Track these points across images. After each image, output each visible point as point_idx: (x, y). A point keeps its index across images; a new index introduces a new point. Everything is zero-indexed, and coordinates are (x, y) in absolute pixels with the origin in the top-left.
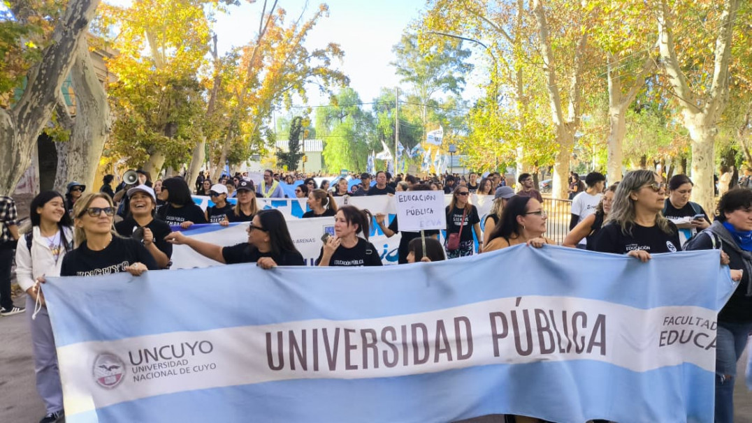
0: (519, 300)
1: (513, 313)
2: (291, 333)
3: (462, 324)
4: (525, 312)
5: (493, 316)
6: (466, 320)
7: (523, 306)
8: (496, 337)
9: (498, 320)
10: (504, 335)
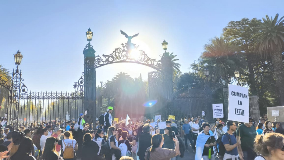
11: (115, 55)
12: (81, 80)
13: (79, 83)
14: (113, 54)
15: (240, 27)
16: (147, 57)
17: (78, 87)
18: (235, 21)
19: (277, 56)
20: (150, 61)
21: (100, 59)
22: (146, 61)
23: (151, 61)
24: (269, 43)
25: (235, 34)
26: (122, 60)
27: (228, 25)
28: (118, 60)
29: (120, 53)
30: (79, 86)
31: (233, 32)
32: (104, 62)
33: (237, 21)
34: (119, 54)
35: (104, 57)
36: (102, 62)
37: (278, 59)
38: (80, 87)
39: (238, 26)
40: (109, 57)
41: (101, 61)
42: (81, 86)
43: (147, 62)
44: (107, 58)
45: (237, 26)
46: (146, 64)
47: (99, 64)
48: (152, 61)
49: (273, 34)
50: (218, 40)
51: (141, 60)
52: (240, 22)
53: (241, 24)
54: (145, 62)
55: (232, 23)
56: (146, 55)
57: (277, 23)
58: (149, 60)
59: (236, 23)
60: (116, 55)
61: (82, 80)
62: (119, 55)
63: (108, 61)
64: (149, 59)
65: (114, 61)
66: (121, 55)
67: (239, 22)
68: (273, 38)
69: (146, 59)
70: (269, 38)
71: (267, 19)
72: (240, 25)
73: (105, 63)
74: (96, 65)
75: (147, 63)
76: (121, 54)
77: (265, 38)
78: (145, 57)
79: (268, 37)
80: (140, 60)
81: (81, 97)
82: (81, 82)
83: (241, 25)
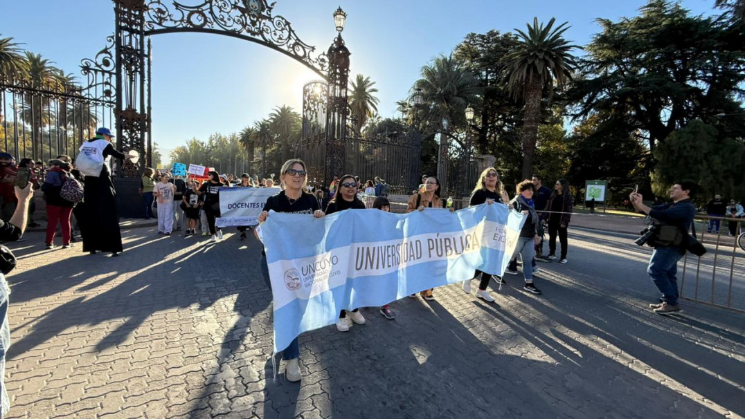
0: (438, 235)
1: (436, 240)
2: (368, 248)
3: (418, 243)
4: (441, 240)
5: (429, 240)
6: (419, 241)
7: (439, 237)
8: (430, 249)
9: (431, 242)
10: (433, 249)
11: (209, 12)
12: (104, 55)
13: (100, 62)
14: (204, 8)
15: (483, 46)
16: (295, 38)
17: (96, 73)
18: (477, 34)
19: (535, 97)
20: (300, 48)
21: (165, 12)
22: (291, 46)
23: (303, 48)
24: (528, 72)
25: (474, 56)
26: (229, 29)
27: (464, 40)
28: (216, 27)
29: (223, 9)
30: (99, 71)
31: (471, 53)
32: (175, 22)
33: (480, 35)
34: (221, 11)
35: (177, 9)
36: (171, 20)
37: (534, 103)
38: (103, 75)
39: (481, 44)
40: (192, 13)
41: (168, 18)
42: (103, 72)
43: (293, 48)
44: (186, 13)
45: (478, 44)
46: (292, 53)
47: (160, 24)
48: (307, 51)
49: (538, 54)
50: (445, 60)
51: (280, 41)
52: (484, 36)
53: (485, 41)
54: (289, 47)
55: (472, 36)
56: (293, 32)
57: (547, 38)
58: (300, 45)
59: (477, 38)
60: (211, 12)
61: (108, 55)
62: (222, 13)
63: (189, 21)
64: (298, 43)
65: (206, 27)
66: (226, 16)
67: (482, 37)
68: (537, 62)
69: (292, 42)
70: (530, 62)
71: (535, 26)
72: (483, 42)
73: (181, 26)
74: (153, 24)
75: (294, 50)
76: (228, 13)
77: (524, 62)
78: (290, 35)
79: (528, 60)
80: (277, 42)
81: (105, 99)
82: (106, 63)
83: (485, 43)
